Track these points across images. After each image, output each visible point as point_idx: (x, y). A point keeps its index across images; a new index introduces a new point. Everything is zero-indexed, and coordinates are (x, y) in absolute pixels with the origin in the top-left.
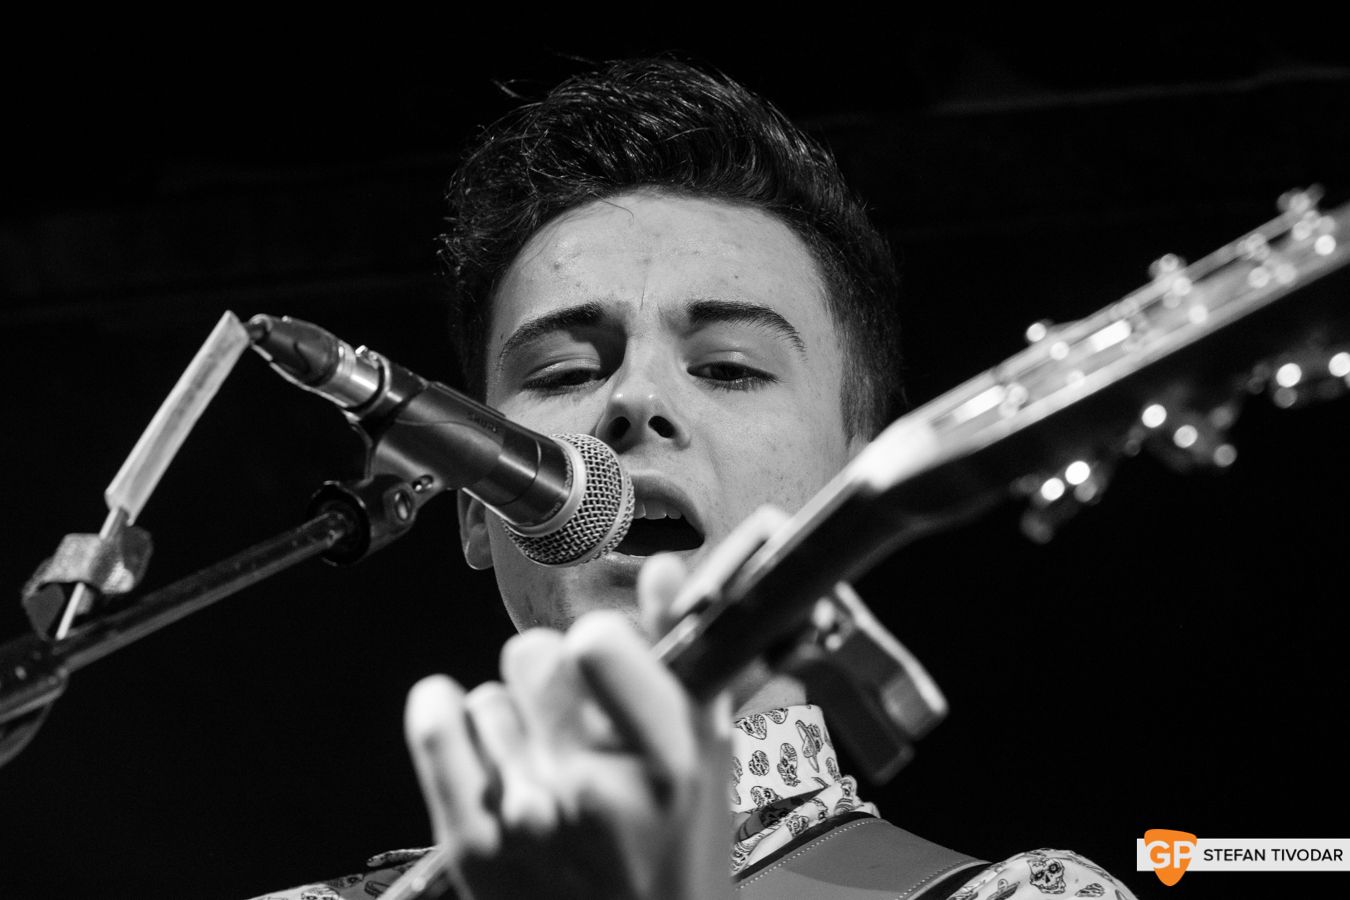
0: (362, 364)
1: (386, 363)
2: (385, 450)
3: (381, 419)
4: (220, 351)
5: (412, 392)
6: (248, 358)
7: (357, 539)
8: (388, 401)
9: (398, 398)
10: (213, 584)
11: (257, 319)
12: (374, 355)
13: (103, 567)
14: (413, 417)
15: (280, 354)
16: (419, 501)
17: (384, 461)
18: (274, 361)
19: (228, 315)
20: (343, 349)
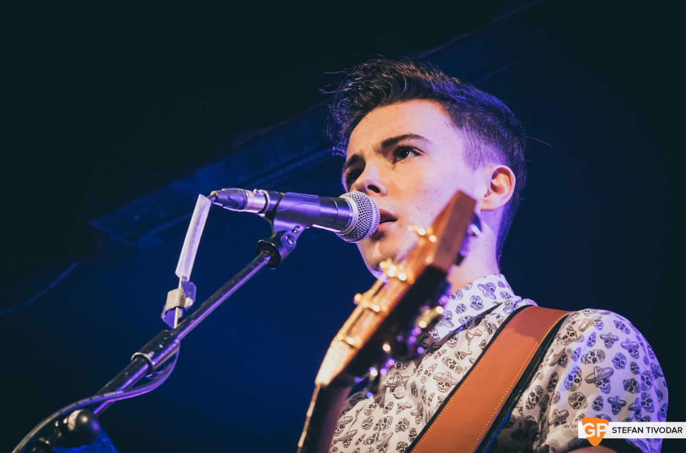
0: (257, 195)
1: (266, 192)
2: (277, 223)
3: (272, 213)
4: (202, 209)
5: (280, 199)
6: (213, 208)
7: (276, 258)
8: (271, 205)
9: (274, 203)
10: (226, 292)
11: (212, 193)
12: (260, 191)
13: (182, 300)
14: (283, 207)
15: (225, 203)
16: (296, 236)
17: (278, 227)
18: (224, 206)
19: (200, 195)
20: (249, 193)
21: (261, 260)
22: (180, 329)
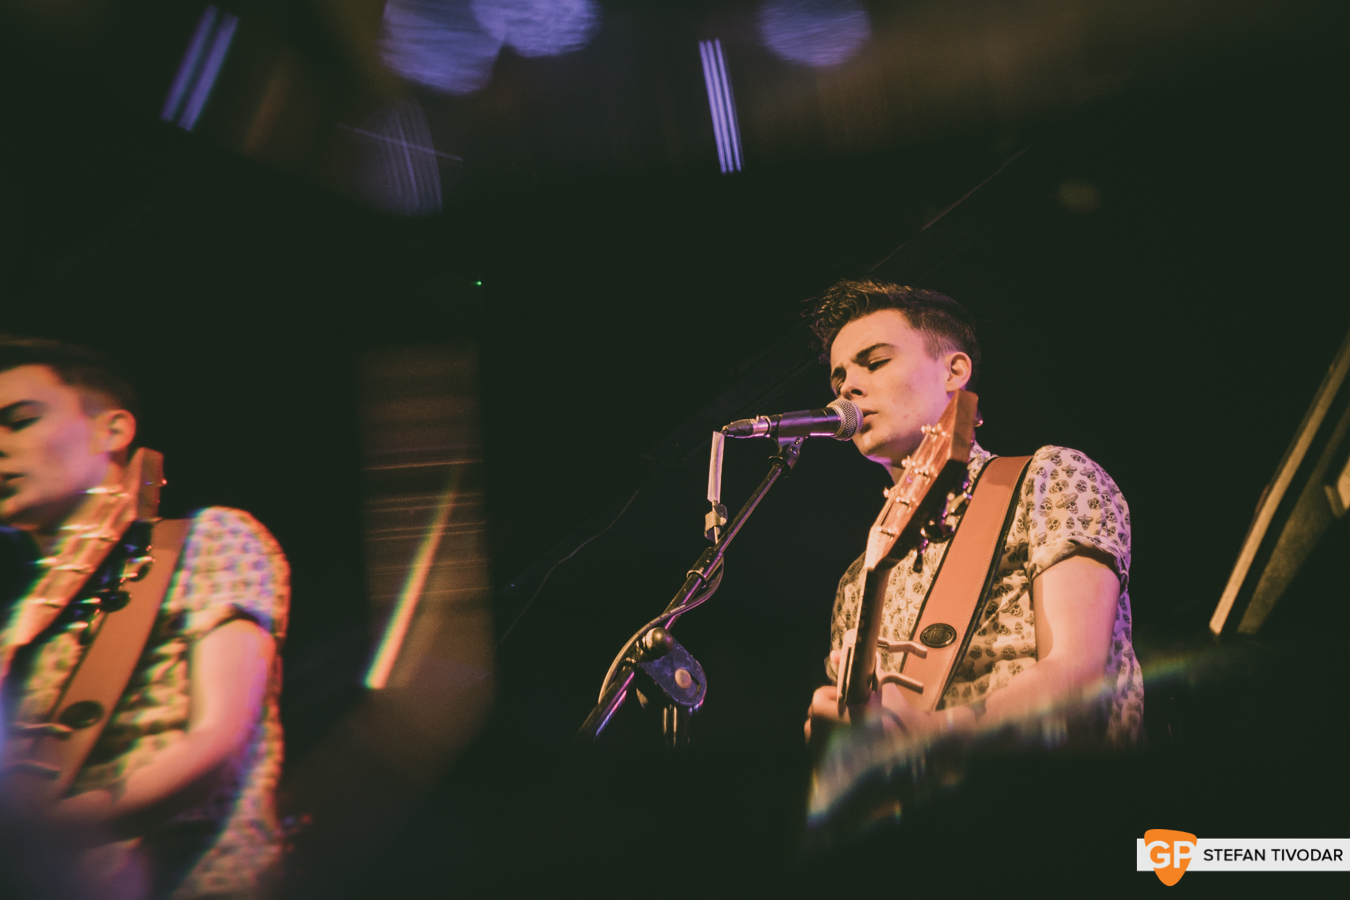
0: (760, 421)
1: (767, 417)
2: (781, 440)
3: (775, 432)
4: (719, 444)
5: (779, 420)
6: (727, 440)
7: (786, 468)
8: (773, 427)
9: (775, 424)
10: (751, 505)
11: (724, 428)
12: (762, 417)
13: (718, 520)
14: (782, 427)
15: (735, 433)
16: (799, 447)
17: (782, 443)
18: (735, 436)
19: (714, 433)
20: (752, 421)
21: (775, 472)
22: (722, 543)
